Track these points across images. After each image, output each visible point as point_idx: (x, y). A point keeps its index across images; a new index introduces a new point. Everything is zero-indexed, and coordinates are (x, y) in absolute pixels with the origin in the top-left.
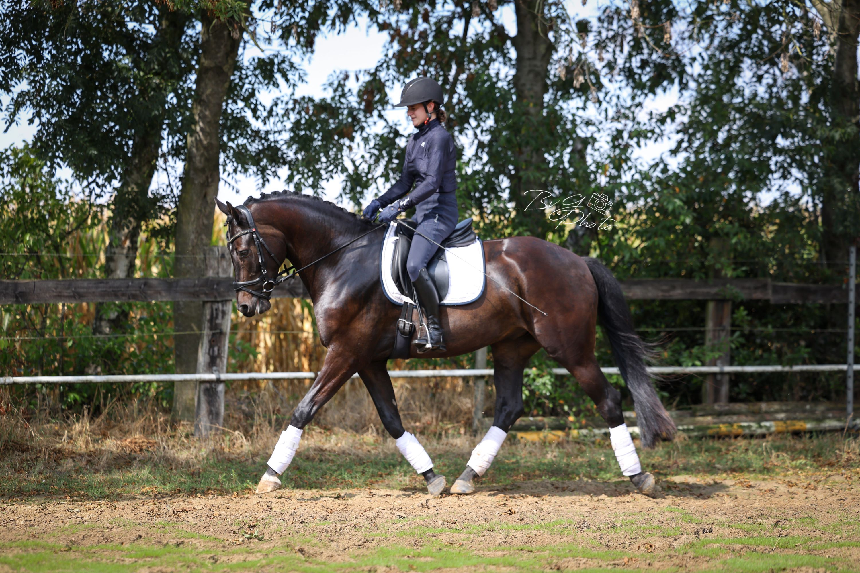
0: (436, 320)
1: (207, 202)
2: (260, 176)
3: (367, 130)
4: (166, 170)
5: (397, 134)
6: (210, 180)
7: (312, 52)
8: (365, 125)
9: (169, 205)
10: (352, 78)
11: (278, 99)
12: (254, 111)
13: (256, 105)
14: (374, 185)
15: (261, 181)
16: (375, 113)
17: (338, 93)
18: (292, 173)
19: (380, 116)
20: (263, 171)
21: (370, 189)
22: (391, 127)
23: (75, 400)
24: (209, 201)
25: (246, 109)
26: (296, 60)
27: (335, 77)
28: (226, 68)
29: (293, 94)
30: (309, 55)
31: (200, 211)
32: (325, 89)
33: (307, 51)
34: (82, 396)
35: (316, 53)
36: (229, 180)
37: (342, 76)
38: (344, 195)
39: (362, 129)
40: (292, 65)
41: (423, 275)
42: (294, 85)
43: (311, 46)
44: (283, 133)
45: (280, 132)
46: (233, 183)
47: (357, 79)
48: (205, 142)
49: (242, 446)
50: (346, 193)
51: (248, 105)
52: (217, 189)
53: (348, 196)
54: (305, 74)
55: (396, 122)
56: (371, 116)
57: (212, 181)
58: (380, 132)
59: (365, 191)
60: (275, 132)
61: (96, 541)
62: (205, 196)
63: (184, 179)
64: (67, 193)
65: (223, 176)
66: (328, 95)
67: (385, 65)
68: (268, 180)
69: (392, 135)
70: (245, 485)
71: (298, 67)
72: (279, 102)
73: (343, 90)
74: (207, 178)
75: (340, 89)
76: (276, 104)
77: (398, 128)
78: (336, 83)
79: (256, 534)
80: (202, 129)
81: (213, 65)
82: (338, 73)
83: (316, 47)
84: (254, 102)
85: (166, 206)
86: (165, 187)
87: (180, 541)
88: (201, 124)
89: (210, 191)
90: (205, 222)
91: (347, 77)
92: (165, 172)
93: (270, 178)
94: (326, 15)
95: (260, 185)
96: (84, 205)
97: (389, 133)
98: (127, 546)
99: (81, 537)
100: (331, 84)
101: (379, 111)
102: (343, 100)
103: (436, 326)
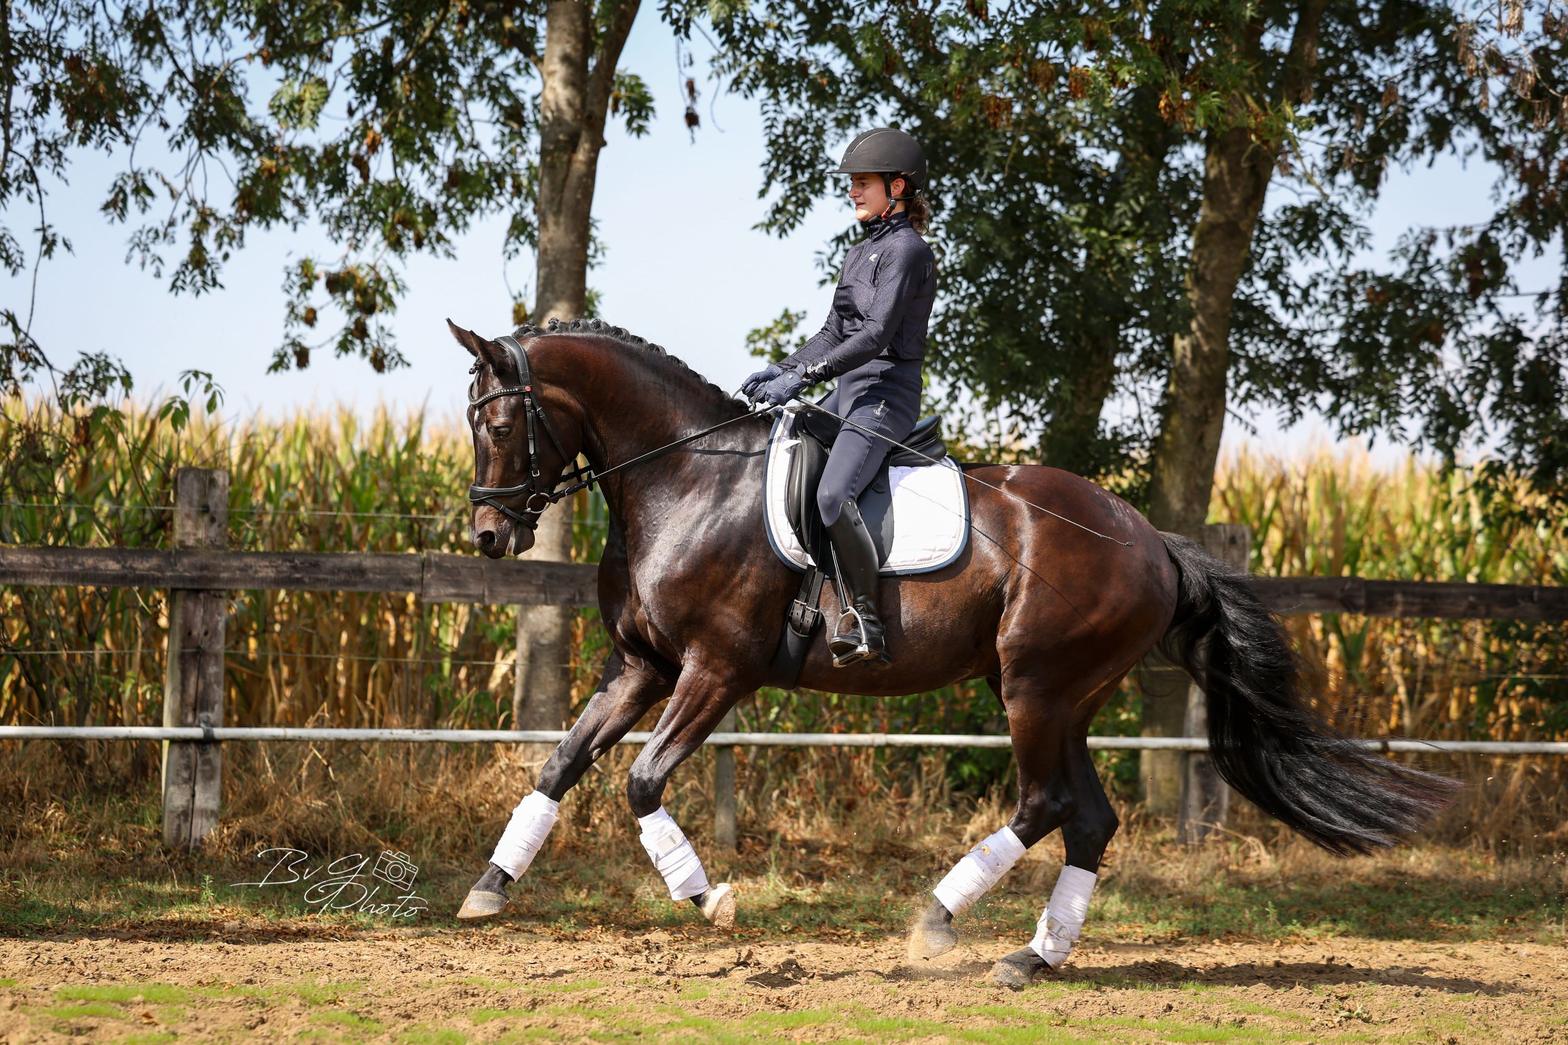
0: (871, 604)
1: (1204, 449)
2: (1287, 407)
3: (1466, 328)
4: (1135, 394)
5: (1519, 337)
6: (1210, 412)
7: (1376, 196)
8: (1462, 320)
9: (1140, 454)
10: (1442, 242)
11: (1319, 275)
12: (1284, 294)
13: (1287, 286)
14: (1476, 424)
15: (1288, 415)
16: (1481, 300)
17: (1417, 266)
18: (1338, 401)
19: (1491, 306)
20: (1292, 396)
21: (1470, 429)
22: (1508, 325)
23: (971, 775)
24: (1208, 447)
25: (1271, 294)
26: (1348, 208)
27: (1411, 239)
28: (1243, 226)
29: (1344, 267)
30: (1369, 201)
31: (1193, 463)
32: (1394, 259)
33: (1367, 195)
34: (981, 770)
35: (1381, 198)
36: (1241, 412)
37: (1423, 238)
38: (1425, 441)
39: (1458, 326)
40: (1345, 218)
41: (849, 512)
42: (1350, 253)
43: (1374, 188)
44: (1329, 333)
45: (1323, 332)
46: (1246, 417)
47: (1451, 243)
48: (1206, 348)
49: (1258, 862)
50: (1429, 437)
51: (1273, 286)
52: (1220, 428)
53: (1433, 441)
54: (1368, 234)
55: (1516, 315)
56: (1475, 306)
57: (1215, 414)
58: (1488, 333)
59: (1462, 433)
60: (1316, 332)
61: (1097, 1011)
62: (1201, 439)
63: (1165, 409)
64: (961, 430)
65: (1232, 406)
66: (1399, 269)
67: (1506, 221)
68: (1300, 413)
69: (1508, 339)
70: (1290, 927)
71: (1355, 222)
72: (1321, 280)
73: (1426, 261)
74: (1206, 409)
75: (1420, 259)
76: (1315, 284)
77: (1521, 326)
78: (1413, 249)
79: (1359, 1011)
80: (1201, 327)
81: (1222, 219)
82: (1417, 231)
83: (1383, 188)
84: (1284, 281)
85: (1133, 454)
86: (1129, 422)
87: (1239, 1017)
88: (1200, 318)
89: (1210, 430)
90: (1200, 482)
91: (1432, 240)
92: (1133, 399)
93: (1305, 410)
94: (1405, 133)
95: (1286, 422)
96: (988, 450)
97: (1505, 334)
98: (1151, 1021)
99: (1072, 1004)
100: (1404, 251)
101: (1488, 297)
102: (1424, 278)
103: (872, 617)
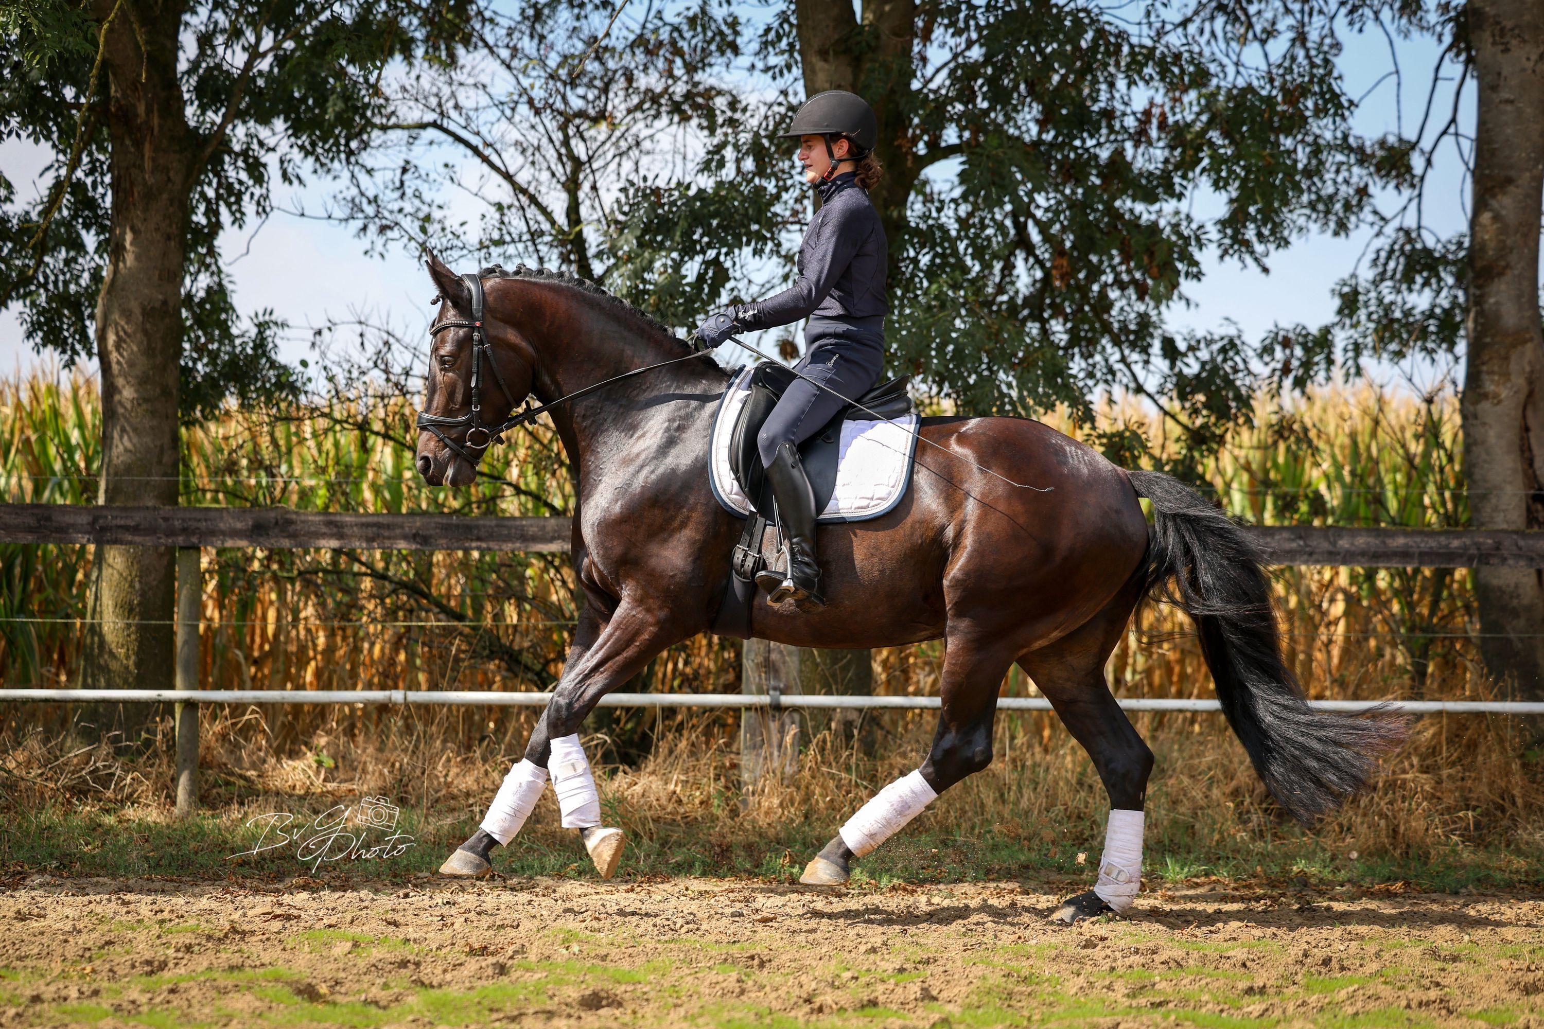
0: (806, 547)
41: (785, 454)
103: (807, 559)
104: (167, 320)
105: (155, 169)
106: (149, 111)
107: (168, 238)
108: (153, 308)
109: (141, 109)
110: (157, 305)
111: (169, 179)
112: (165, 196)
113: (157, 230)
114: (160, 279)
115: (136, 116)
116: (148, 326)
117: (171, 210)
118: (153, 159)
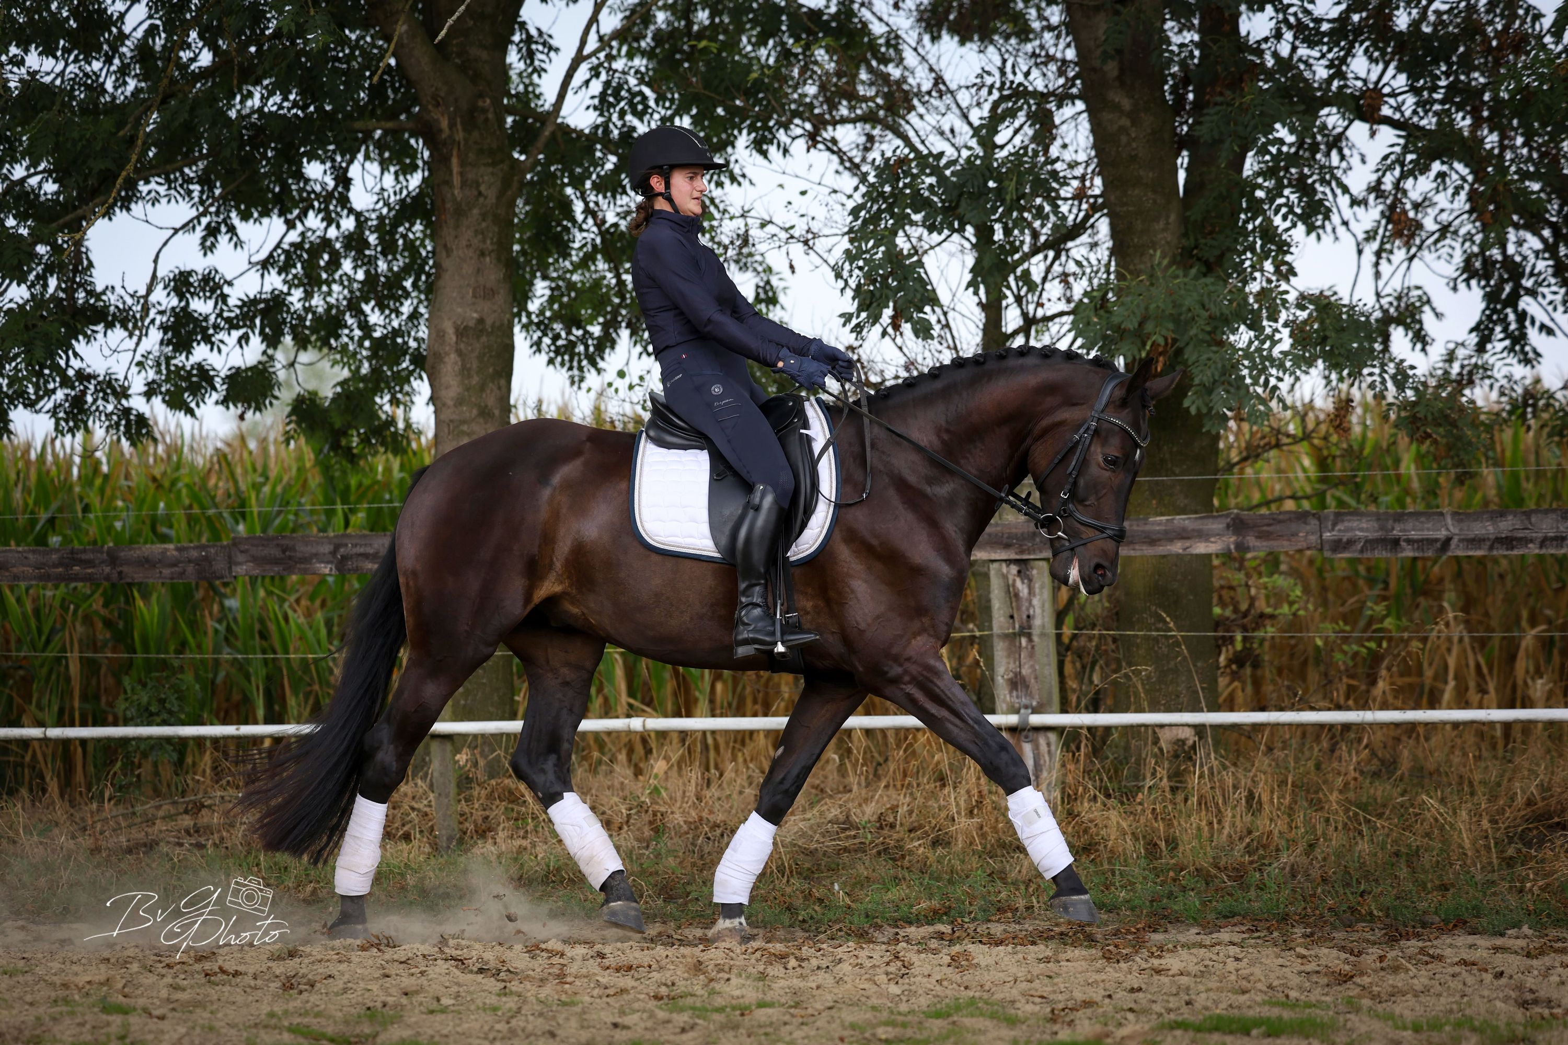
104: (484, 339)
105: (464, 184)
106: (452, 125)
107: (483, 254)
108: (466, 328)
109: (444, 124)
110: (472, 324)
111: (480, 194)
112: (476, 211)
113: (469, 246)
114: (474, 296)
115: (440, 131)
116: (462, 346)
117: (484, 225)
118: (461, 174)
